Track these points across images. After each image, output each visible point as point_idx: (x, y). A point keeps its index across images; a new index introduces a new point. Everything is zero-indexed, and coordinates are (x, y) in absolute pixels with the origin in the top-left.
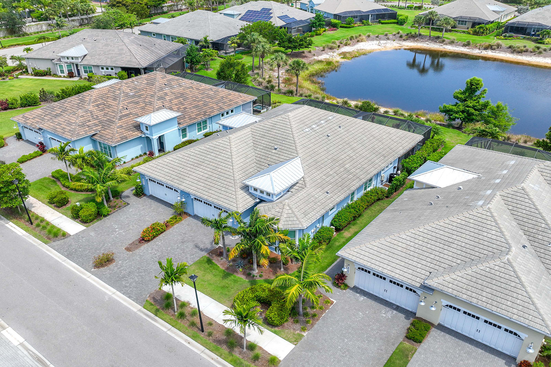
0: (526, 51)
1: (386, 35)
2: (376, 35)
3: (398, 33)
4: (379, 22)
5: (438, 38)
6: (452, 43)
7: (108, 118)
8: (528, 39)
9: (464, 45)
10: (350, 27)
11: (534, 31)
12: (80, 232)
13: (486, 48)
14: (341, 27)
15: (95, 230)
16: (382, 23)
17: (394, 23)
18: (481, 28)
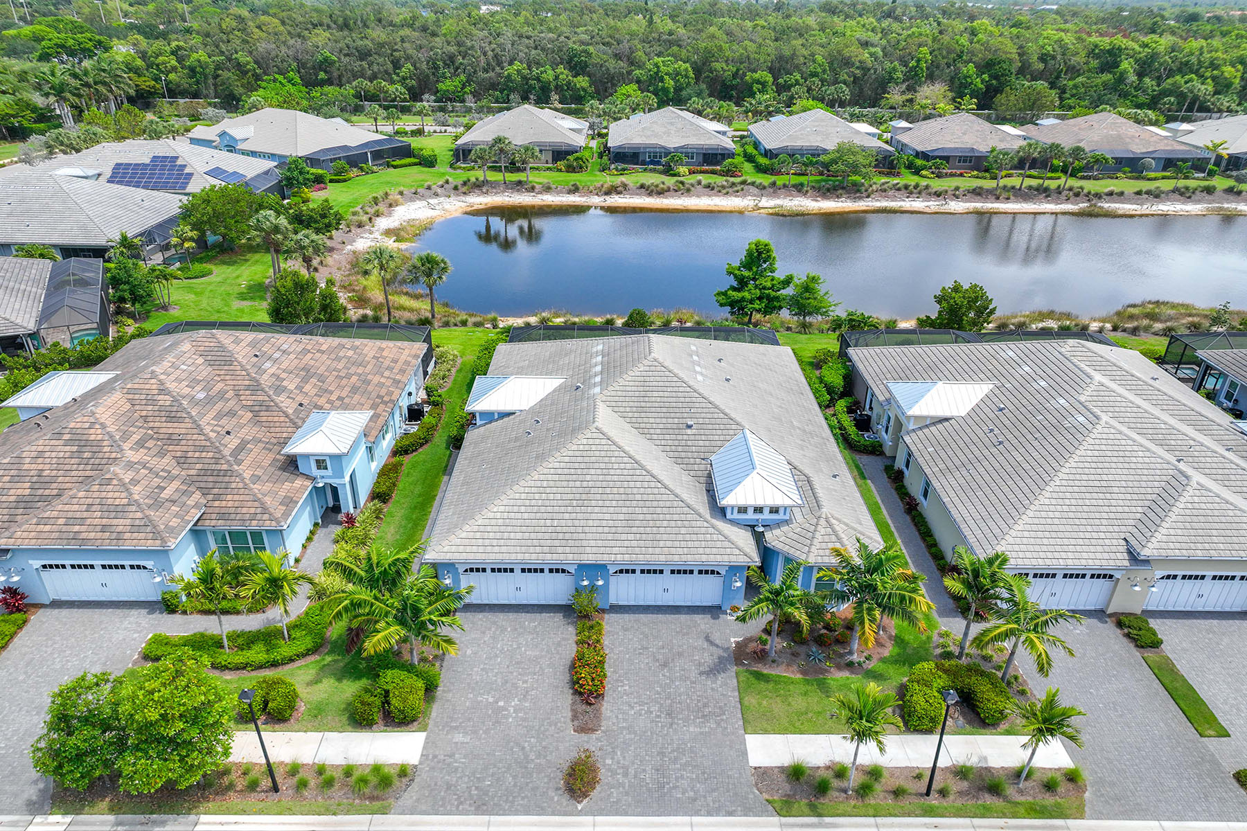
0: (669, 190)
1: (429, 188)
2: (413, 191)
3: (447, 182)
4: (389, 165)
5: (520, 183)
6: (547, 189)
7: (198, 466)
8: (652, 171)
9: (570, 192)
10: (345, 181)
11: (650, 157)
12: (424, 748)
13: (608, 193)
14: (331, 181)
15: (456, 728)
16: (395, 167)
17: (415, 164)
18: (577, 159)
